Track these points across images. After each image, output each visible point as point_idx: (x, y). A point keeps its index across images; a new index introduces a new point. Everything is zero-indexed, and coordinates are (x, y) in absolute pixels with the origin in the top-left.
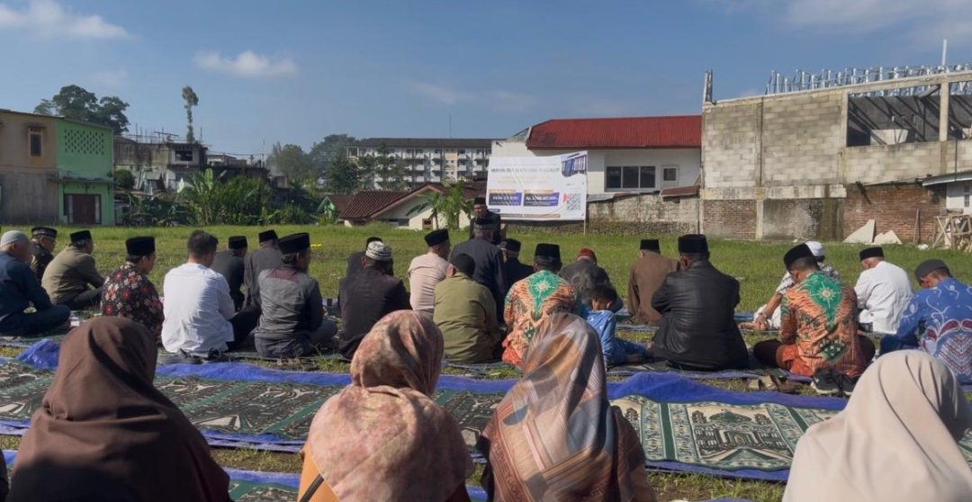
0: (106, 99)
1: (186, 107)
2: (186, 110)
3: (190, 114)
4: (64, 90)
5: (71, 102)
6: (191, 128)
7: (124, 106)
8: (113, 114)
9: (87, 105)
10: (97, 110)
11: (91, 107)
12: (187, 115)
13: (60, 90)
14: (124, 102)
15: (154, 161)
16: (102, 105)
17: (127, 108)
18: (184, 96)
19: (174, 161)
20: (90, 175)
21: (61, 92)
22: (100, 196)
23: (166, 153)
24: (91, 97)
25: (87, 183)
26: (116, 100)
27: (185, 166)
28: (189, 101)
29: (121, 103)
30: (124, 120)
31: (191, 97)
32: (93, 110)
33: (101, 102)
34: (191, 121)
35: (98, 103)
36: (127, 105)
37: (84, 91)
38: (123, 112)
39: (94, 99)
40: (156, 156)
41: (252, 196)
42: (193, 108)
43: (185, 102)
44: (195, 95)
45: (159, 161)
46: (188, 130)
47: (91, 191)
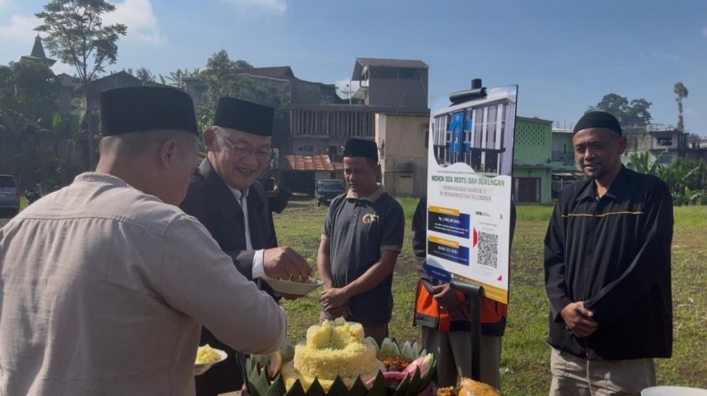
0: (634, 101)
1: (677, 100)
2: (677, 103)
3: (680, 105)
4: (606, 98)
5: (610, 106)
6: (681, 118)
7: (647, 105)
8: (640, 112)
9: (621, 108)
10: (627, 110)
11: (624, 108)
12: (678, 107)
13: (602, 98)
14: (648, 102)
15: (639, 147)
16: (632, 106)
17: (651, 106)
18: (675, 91)
19: (656, 146)
20: (532, 162)
21: (604, 100)
22: (540, 179)
23: (649, 140)
24: (625, 101)
25: (529, 169)
26: (642, 101)
27: (664, 150)
28: (681, 95)
29: (646, 103)
30: (648, 116)
31: (682, 91)
32: (624, 111)
33: (632, 104)
34: (681, 111)
35: (629, 105)
36: (651, 104)
37: (619, 97)
38: (647, 110)
39: (626, 102)
40: (641, 143)
41: (693, 175)
42: (684, 100)
43: (677, 96)
44: (685, 89)
45: (643, 147)
46: (678, 120)
47: (533, 175)
